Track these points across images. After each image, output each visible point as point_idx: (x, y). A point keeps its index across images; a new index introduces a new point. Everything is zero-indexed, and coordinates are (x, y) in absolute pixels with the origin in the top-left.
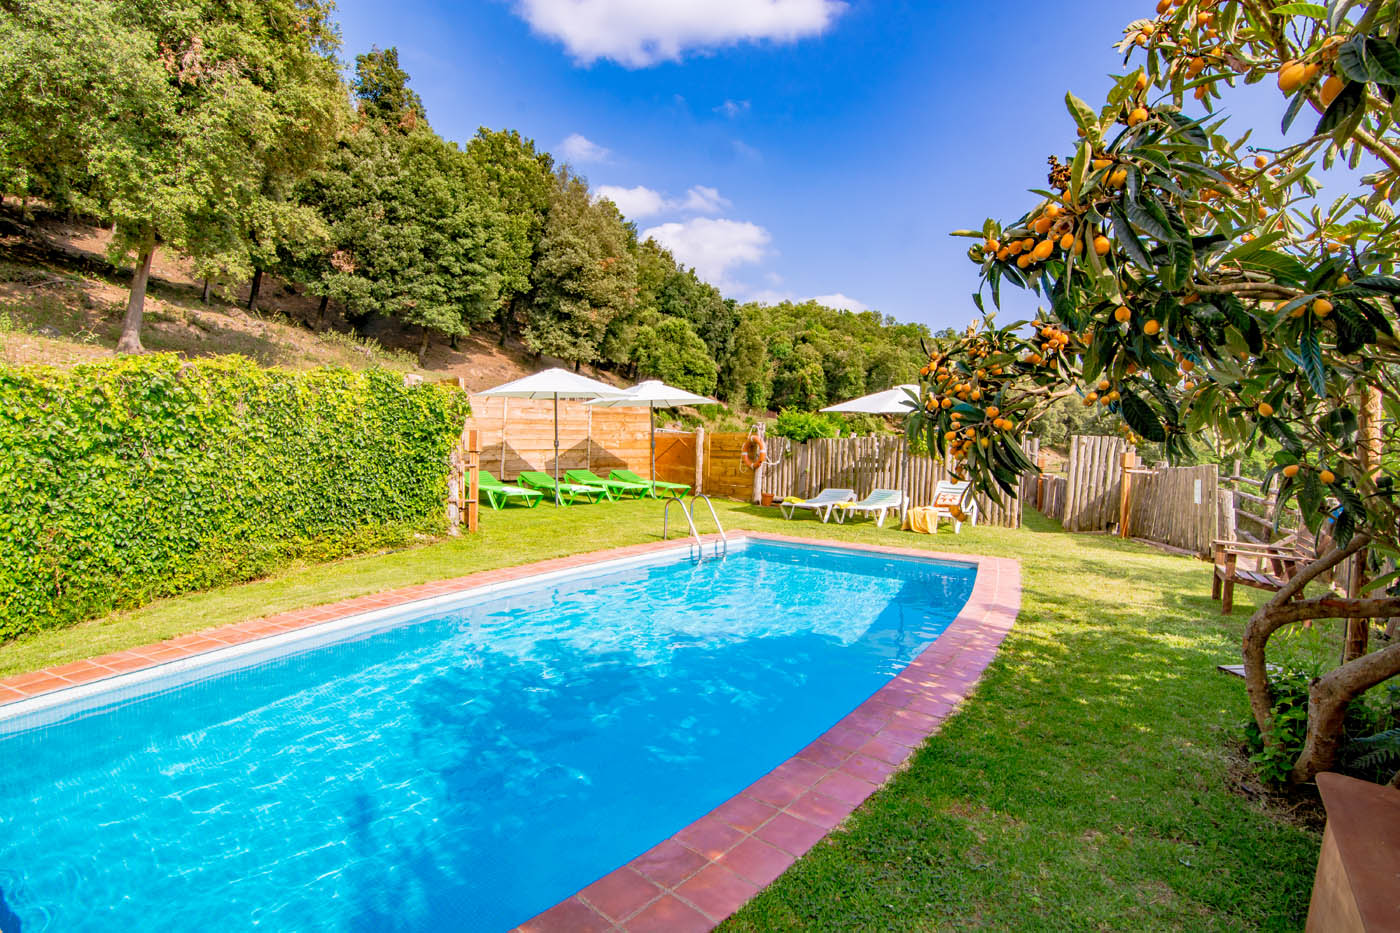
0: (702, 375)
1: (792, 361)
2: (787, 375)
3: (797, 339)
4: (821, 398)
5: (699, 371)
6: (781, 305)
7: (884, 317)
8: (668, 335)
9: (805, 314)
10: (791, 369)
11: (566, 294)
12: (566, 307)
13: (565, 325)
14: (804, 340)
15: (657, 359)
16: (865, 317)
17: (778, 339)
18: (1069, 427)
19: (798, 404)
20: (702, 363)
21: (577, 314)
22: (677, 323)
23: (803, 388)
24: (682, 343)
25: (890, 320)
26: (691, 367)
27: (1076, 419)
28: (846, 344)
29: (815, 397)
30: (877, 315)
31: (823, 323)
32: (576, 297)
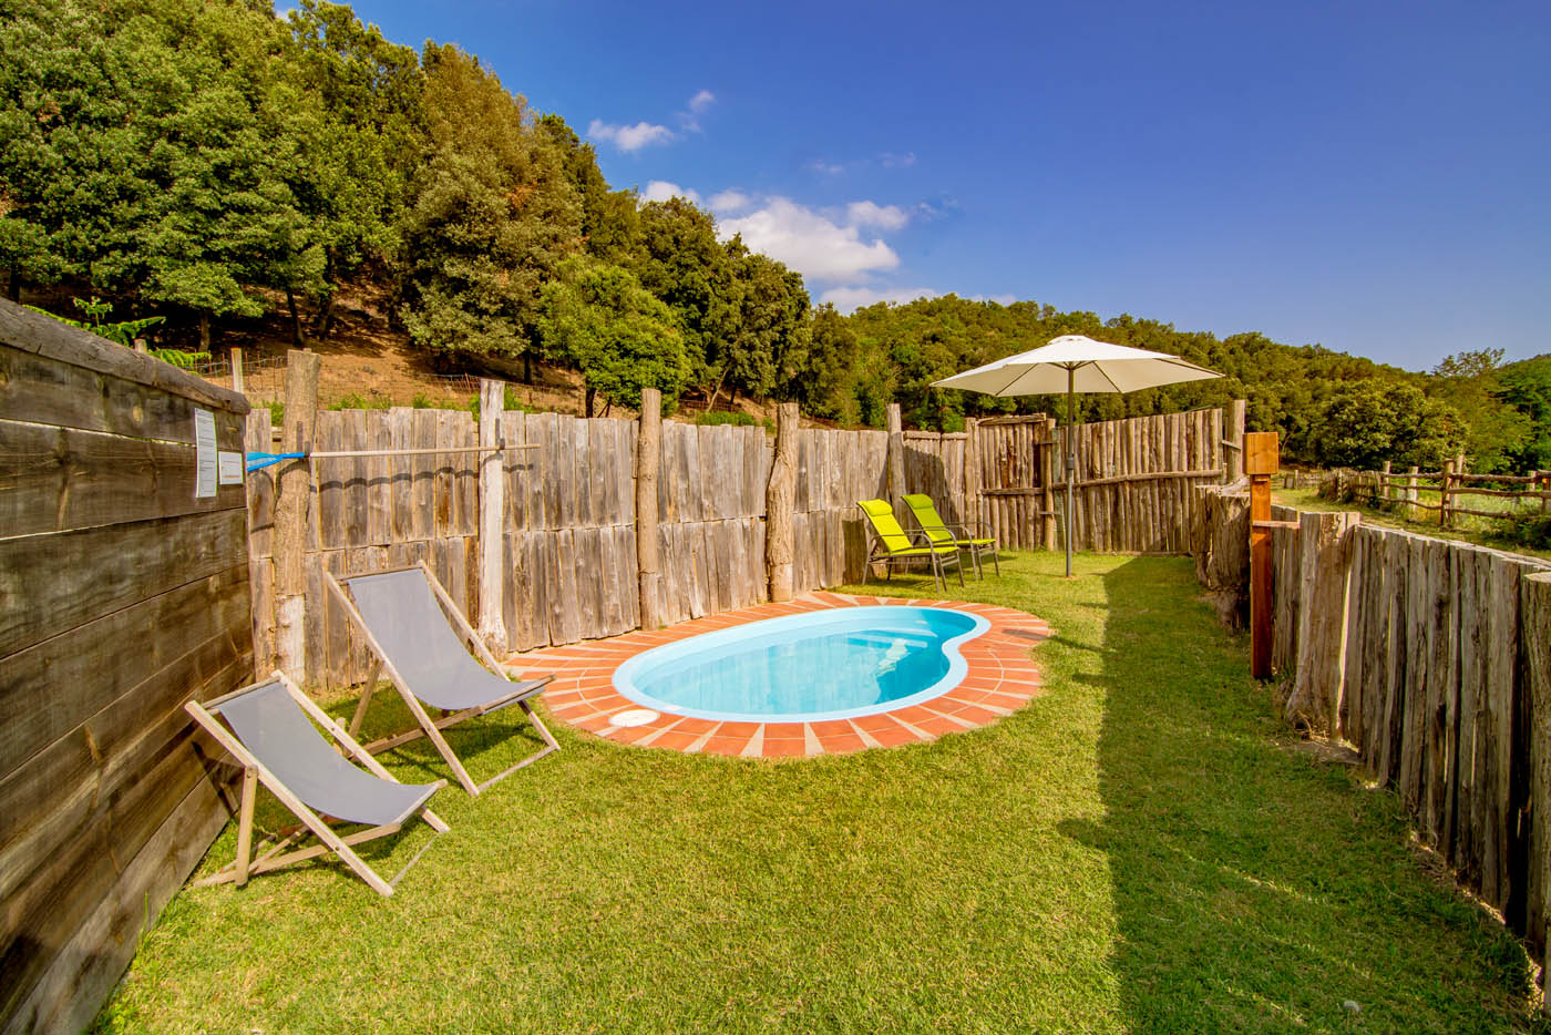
0: (651, 357)
1: (917, 365)
2: (912, 383)
3: (925, 339)
4: (957, 411)
5: (642, 350)
6: (915, 303)
7: (1041, 308)
8: (591, 293)
9: (940, 310)
10: (917, 375)
11: (451, 248)
12: (454, 268)
13: (460, 299)
14: (934, 339)
15: (567, 332)
16: (1016, 309)
17: (901, 340)
18: (1288, 429)
19: (927, 419)
20: (649, 337)
21: (473, 278)
22: (608, 274)
23: (933, 399)
24: (619, 306)
25: (1049, 310)
26: (627, 343)
27: (1298, 417)
28: (987, 341)
29: (947, 409)
30: (1032, 306)
31: (961, 319)
32: (469, 251)
